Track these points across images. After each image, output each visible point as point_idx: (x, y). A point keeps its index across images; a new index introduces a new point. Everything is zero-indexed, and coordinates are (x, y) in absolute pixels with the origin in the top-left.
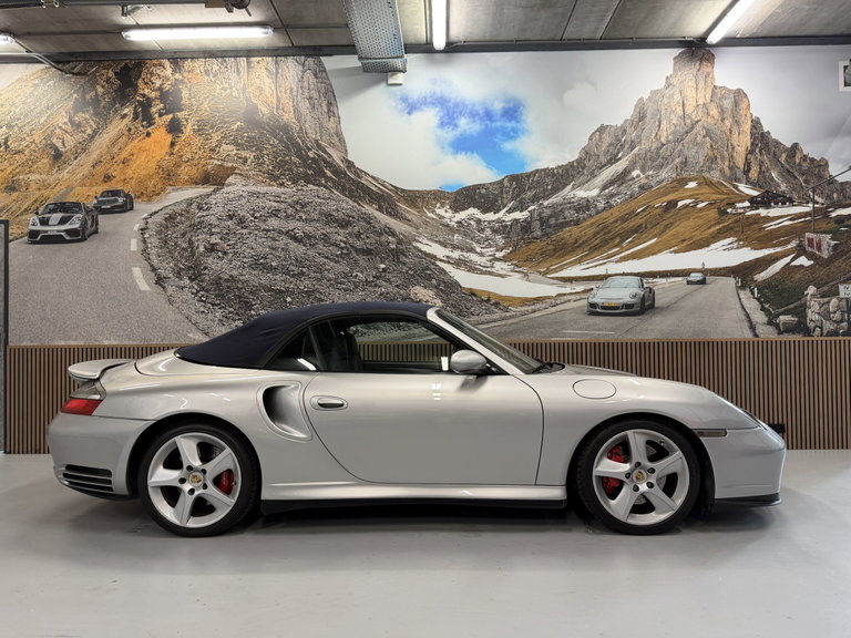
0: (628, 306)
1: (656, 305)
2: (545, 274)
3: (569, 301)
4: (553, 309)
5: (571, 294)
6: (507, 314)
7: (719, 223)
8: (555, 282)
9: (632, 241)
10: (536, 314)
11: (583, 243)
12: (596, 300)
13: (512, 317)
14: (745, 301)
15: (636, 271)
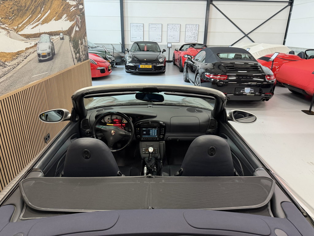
0: (49, 54)
1: (55, 53)
2: (17, 31)
3: (30, 53)
4: (26, 61)
5: (31, 48)
6: (6, 69)
7: (62, 5)
8: (23, 38)
9: (44, 10)
10: (20, 66)
11: (29, 7)
12: (40, 52)
13: (9, 71)
14: (71, 48)
15: (48, 31)
